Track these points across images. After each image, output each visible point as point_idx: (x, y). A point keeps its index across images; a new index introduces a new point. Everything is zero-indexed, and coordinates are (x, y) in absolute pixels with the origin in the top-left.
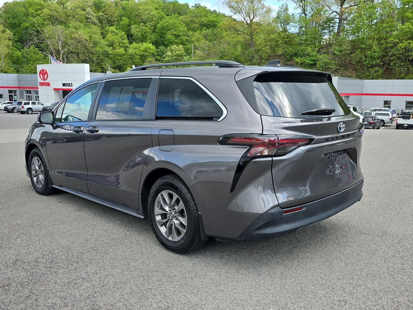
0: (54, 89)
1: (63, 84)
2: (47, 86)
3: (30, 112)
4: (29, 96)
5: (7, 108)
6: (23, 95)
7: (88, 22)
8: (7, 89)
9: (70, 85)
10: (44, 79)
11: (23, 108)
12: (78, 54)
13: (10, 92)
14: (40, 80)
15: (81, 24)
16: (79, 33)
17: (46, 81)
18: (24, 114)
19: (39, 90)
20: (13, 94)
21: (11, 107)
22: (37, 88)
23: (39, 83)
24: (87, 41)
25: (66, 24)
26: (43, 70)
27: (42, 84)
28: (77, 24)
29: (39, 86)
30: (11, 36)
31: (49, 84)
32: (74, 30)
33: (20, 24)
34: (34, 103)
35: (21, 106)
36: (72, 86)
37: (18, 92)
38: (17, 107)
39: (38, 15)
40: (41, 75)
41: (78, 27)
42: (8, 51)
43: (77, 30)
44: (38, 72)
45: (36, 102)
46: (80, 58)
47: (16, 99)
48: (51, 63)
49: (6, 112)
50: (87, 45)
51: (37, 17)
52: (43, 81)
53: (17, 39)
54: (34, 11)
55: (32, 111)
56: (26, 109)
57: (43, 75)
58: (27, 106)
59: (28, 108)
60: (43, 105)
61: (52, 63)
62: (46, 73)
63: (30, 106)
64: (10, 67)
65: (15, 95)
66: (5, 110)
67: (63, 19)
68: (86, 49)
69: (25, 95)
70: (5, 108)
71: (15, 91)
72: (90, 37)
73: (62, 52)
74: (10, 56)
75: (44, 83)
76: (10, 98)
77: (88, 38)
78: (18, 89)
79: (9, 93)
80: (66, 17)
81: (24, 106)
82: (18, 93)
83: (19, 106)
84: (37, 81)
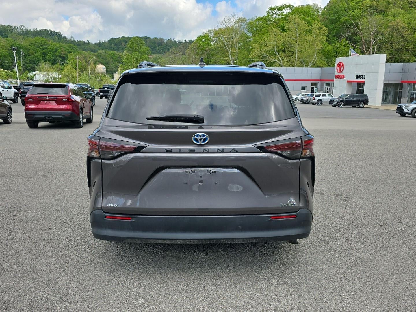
0: (348, 82)
1: (356, 76)
2: (342, 78)
3: (320, 104)
4: (328, 88)
5: (302, 99)
6: (323, 88)
7: (411, 7)
8: (310, 82)
9: (362, 77)
10: (340, 72)
11: (314, 99)
12: (392, 44)
13: (312, 84)
14: (336, 73)
15: (402, 11)
16: (397, 20)
17: (341, 74)
18: (315, 105)
19: (335, 82)
20: (315, 86)
21: (306, 98)
22: (333, 80)
23: (335, 76)
24: (405, 28)
25: (386, 12)
26: (340, 63)
27: (337, 77)
28: (398, 10)
29: (335, 79)
30: (326, 31)
31: (343, 77)
32: (392, 18)
33: (340, 19)
34: (324, 95)
35: (312, 98)
36: (364, 78)
37: (320, 84)
38: (310, 99)
39: (358, 8)
40: (338, 68)
41: (397, 14)
42: (321, 46)
43: (396, 18)
44: (336, 65)
45: (327, 94)
46: (394, 47)
47: (317, 91)
48: (350, 56)
49: (302, 103)
50: (404, 33)
51: (357, 10)
52: (339, 74)
53: (334, 34)
54: (354, 4)
55: (322, 103)
56: (317, 100)
57: (339, 68)
58: (318, 98)
59: (318, 100)
60: (333, 97)
61: (352, 55)
62: (343, 65)
63: (321, 98)
64: (322, 61)
65: (316, 87)
66: (301, 101)
67: (383, 8)
68: (402, 37)
69: (325, 87)
70: (301, 99)
71: (317, 84)
72: (409, 24)
73: (373, 43)
74: (322, 50)
75: (339, 76)
76: (311, 90)
77: (406, 25)
78: (319, 82)
79: (311, 86)
80: (387, 5)
81: (316, 98)
82: (319, 86)
83: (311, 98)
84: (334, 74)
